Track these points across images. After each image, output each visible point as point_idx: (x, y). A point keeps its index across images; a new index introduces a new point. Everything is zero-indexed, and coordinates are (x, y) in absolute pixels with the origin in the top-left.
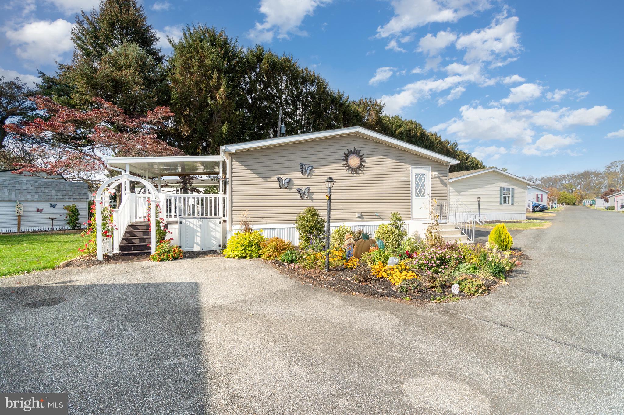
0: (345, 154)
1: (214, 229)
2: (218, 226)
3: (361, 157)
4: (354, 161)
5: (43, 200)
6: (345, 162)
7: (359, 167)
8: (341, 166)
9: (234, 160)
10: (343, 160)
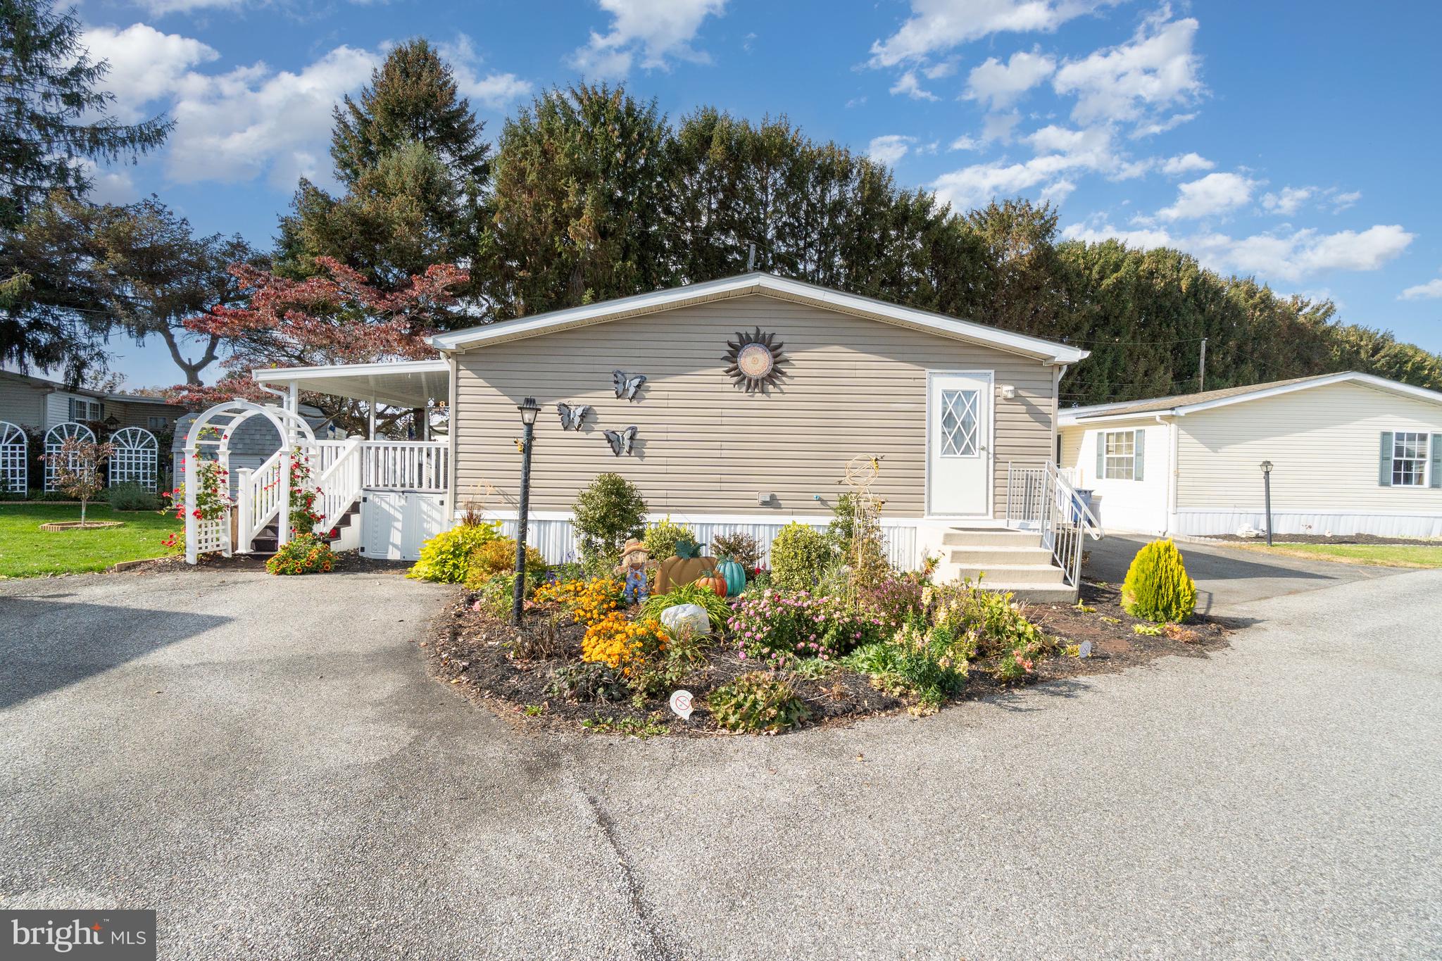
0: (730, 345)
1: (429, 516)
2: (437, 510)
3: (775, 350)
4: (755, 362)
5: (250, 452)
6: (731, 365)
7: (769, 375)
8: (717, 375)
9: (461, 367)
10: (725, 358)
